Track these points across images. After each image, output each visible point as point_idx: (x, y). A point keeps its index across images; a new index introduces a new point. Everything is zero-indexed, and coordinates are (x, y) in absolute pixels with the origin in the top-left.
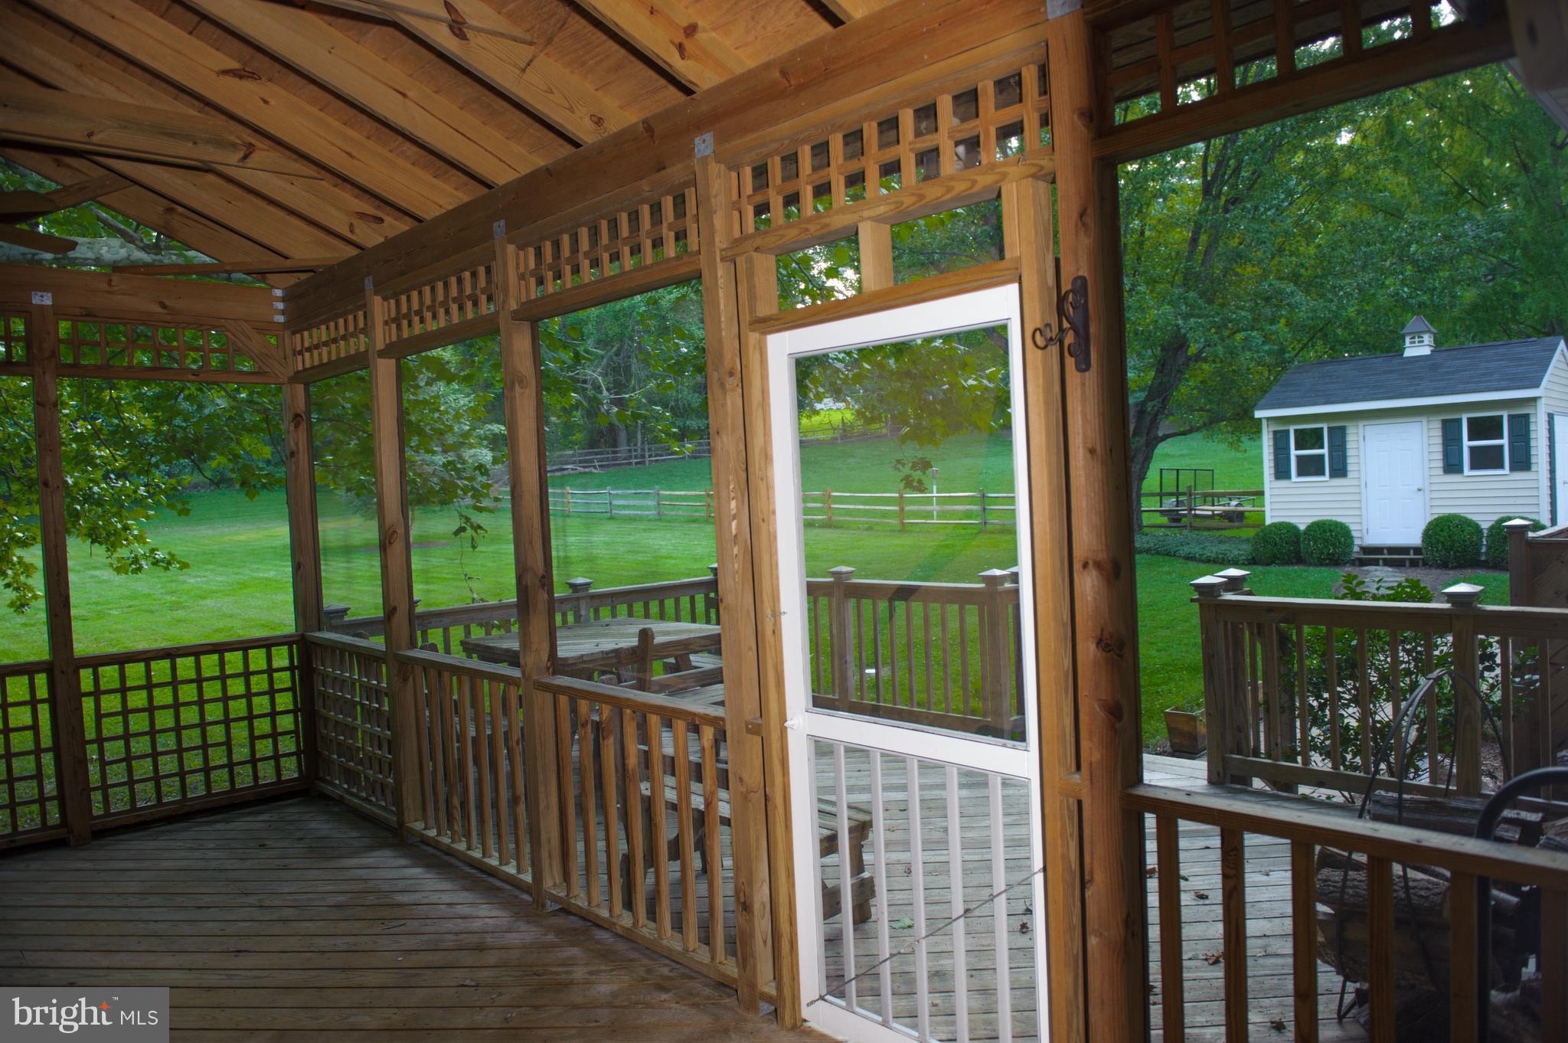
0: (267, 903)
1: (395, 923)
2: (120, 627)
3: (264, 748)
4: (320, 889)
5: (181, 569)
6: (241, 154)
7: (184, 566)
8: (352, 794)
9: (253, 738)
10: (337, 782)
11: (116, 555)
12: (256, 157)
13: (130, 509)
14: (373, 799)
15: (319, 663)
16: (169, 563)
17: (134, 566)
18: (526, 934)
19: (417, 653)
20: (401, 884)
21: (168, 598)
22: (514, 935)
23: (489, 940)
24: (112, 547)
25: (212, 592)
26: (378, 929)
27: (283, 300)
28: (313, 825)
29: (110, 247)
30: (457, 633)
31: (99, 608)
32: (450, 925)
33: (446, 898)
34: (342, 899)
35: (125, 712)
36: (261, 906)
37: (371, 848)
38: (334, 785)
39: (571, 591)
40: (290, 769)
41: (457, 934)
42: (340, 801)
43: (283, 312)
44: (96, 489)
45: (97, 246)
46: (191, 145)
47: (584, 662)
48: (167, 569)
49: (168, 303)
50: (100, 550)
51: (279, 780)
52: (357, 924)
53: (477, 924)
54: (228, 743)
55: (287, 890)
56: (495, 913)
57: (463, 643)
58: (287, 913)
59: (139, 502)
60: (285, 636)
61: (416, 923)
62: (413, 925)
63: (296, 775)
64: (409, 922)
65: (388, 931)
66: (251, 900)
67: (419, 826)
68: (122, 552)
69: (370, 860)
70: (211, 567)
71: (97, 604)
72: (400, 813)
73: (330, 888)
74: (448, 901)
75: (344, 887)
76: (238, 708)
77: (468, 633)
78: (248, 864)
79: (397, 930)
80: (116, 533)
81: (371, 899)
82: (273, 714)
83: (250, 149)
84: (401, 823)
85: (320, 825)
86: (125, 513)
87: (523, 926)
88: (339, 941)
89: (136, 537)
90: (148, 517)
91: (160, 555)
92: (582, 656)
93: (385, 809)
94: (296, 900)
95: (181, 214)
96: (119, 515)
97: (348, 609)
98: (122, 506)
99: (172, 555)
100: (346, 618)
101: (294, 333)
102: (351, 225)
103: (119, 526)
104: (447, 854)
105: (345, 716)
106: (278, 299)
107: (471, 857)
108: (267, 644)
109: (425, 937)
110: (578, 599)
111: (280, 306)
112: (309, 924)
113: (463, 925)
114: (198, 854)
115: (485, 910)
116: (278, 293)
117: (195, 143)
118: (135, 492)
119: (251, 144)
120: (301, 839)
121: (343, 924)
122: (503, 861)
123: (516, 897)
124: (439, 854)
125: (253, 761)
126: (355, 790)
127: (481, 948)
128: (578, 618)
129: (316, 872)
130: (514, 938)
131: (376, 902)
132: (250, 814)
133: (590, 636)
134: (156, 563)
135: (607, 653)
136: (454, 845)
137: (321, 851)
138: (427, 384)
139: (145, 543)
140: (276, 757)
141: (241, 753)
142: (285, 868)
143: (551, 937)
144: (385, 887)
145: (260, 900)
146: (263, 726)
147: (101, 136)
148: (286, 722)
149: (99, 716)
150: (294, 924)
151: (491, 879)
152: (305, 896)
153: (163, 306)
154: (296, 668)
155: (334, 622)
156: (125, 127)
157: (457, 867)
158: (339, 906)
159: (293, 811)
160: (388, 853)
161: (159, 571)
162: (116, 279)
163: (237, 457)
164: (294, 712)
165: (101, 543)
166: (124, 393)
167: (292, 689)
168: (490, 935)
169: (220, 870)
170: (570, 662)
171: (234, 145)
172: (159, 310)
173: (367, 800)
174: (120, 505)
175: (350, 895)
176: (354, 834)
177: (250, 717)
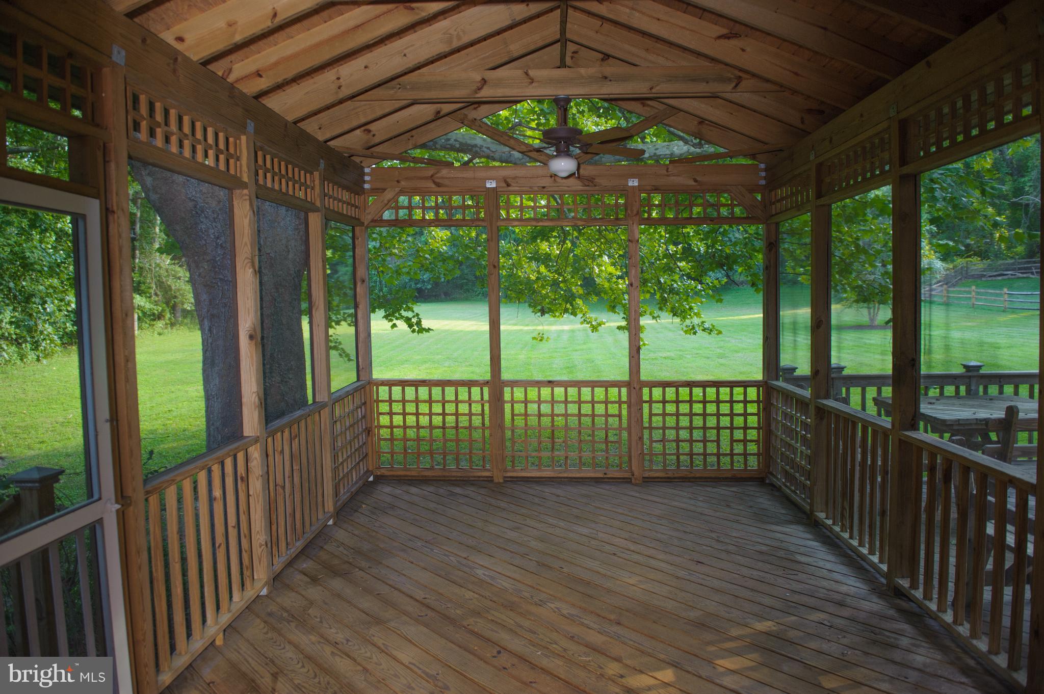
0: (721, 539)
1: (791, 572)
2: (689, 365)
3: (739, 448)
4: (754, 539)
5: (718, 334)
6: (733, 84)
7: (720, 333)
8: (786, 486)
9: (732, 441)
10: (779, 477)
11: (685, 324)
12: (744, 84)
13: (692, 297)
14: (798, 492)
15: (775, 401)
16: (711, 331)
17: (692, 330)
18: (875, 605)
19: (831, 403)
20: (802, 550)
21: (718, 350)
22: (867, 603)
23: (849, 600)
24: (684, 318)
25: (744, 349)
26: (780, 573)
27: (766, 170)
28: (761, 500)
29: (678, 146)
30: (871, 392)
31: (681, 353)
32: (825, 583)
33: (829, 566)
34: (764, 548)
35: (664, 414)
36: (718, 540)
37: (791, 522)
38: (777, 478)
39: (964, 370)
40: (753, 463)
41: (828, 590)
42: (779, 489)
43: (765, 178)
44: (675, 285)
45: (672, 146)
46: (705, 84)
47: (959, 424)
48: (710, 334)
49: (698, 179)
50: (677, 320)
51: (732, 469)
52: (769, 566)
53: (844, 589)
54: (718, 441)
55: (734, 535)
56: (858, 585)
57: (874, 399)
58: (731, 548)
59: (697, 293)
60: (755, 382)
61: (804, 576)
62: (802, 576)
63: (756, 468)
64: (800, 574)
65: (785, 576)
66: (714, 535)
67: (822, 515)
68: (688, 322)
69: (788, 530)
70: (745, 333)
71: (680, 350)
72: (811, 505)
73: (759, 540)
74: (829, 568)
75: (768, 542)
76: (725, 421)
77: (879, 392)
78: (718, 514)
79: (792, 577)
80: (684, 311)
81: (781, 553)
82: (745, 428)
83: (740, 79)
84: (812, 511)
85: (764, 501)
86: (690, 299)
87: (875, 599)
88: (755, 573)
89: (695, 314)
90: (701, 303)
91: (707, 325)
92: (959, 420)
93: (804, 500)
94: (737, 542)
95: (707, 124)
96: (686, 300)
97: (797, 368)
98: (689, 296)
99: (714, 326)
100: (795, 374)
101: (771, 191)
102: (802, 118)
103: (687, 307)
104: (838, 538)
105: (786, 437)
106: (762, 170)
107: (851, 544)
108: (745, 385)
109: (807, 586)
110: (970, 377)
111: (763, 174)
112: (740, 557)
113: (834, 586)
114: (692, 502)
115: (852, 581)
116: (762, 166)
117: (707, 82)
118: (696, 287)
119: (740, 77)
120: (751, 507)
121: (760, 564)
122: (872, 552)
123: (877, 579)
124: (833, 537)
125: (732, 455)
126: (788, 484)
127: (841, 604)
128: (968, 391)
129: (754, 529)
130: (866, 605)
131: (784, 556)
132: (727, 486)
133: (972, 406)
134: (704, 330)
135: (981, 420)
136: (841, 533)
137: (761, 517)
138: (873, 218)
139: (700, 317)
140: (745, 455)
141: (725, 448)
142: (737, 522)
143: (892, 612)
144: (792, 548)
145: (718, 537)
146: (739, 435)
147: (658, 88)
148: (753, 434)
149: (651, 415)
150: (733, 555)
151: (862, 562)
152: (744, 541)
153: (695, 181)
154: (761, 402)
155: (787, 376)
156: (670, 81)
157: (842, 548)
158: (761, 552)
159: (751, 489)
160: (801, 528)
161: (705, 334)
162: (671, 167)
163: (750, 267)
164: (758, 429)
165: (677, 316)
166: (690, 230)
167: (758, 414)
168: (850, 598)
169: (701, 514)
170: (948, 423)
171: (730, 80)
172: (694, 183)
173: (794, 492)
174: (688, 294)
175: (769, 548)
176: (784, 512)
177: (732, 428)
